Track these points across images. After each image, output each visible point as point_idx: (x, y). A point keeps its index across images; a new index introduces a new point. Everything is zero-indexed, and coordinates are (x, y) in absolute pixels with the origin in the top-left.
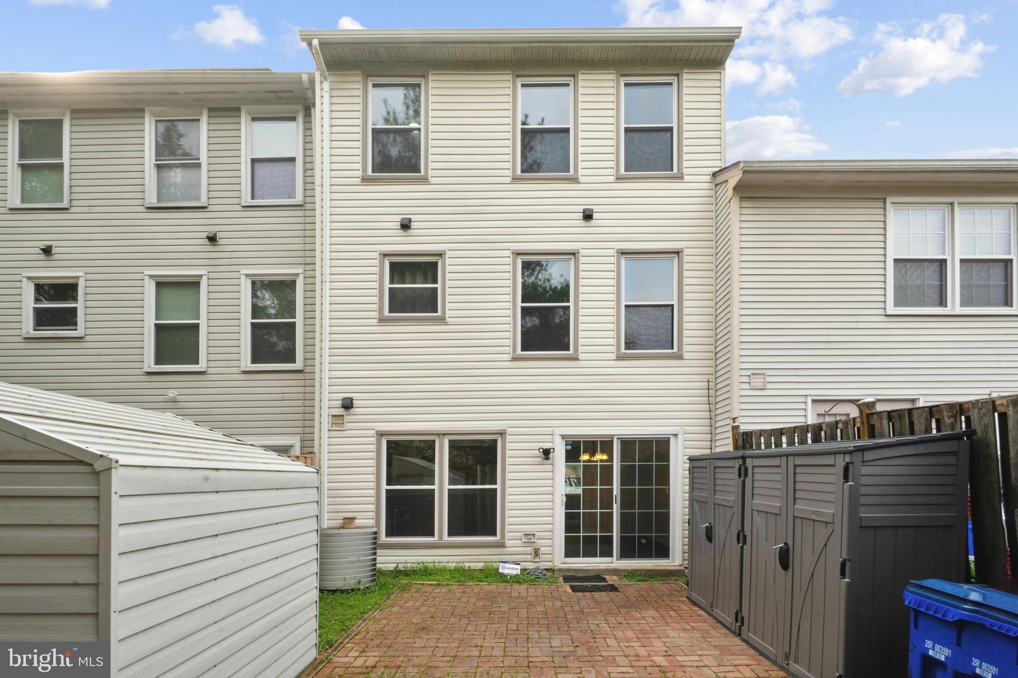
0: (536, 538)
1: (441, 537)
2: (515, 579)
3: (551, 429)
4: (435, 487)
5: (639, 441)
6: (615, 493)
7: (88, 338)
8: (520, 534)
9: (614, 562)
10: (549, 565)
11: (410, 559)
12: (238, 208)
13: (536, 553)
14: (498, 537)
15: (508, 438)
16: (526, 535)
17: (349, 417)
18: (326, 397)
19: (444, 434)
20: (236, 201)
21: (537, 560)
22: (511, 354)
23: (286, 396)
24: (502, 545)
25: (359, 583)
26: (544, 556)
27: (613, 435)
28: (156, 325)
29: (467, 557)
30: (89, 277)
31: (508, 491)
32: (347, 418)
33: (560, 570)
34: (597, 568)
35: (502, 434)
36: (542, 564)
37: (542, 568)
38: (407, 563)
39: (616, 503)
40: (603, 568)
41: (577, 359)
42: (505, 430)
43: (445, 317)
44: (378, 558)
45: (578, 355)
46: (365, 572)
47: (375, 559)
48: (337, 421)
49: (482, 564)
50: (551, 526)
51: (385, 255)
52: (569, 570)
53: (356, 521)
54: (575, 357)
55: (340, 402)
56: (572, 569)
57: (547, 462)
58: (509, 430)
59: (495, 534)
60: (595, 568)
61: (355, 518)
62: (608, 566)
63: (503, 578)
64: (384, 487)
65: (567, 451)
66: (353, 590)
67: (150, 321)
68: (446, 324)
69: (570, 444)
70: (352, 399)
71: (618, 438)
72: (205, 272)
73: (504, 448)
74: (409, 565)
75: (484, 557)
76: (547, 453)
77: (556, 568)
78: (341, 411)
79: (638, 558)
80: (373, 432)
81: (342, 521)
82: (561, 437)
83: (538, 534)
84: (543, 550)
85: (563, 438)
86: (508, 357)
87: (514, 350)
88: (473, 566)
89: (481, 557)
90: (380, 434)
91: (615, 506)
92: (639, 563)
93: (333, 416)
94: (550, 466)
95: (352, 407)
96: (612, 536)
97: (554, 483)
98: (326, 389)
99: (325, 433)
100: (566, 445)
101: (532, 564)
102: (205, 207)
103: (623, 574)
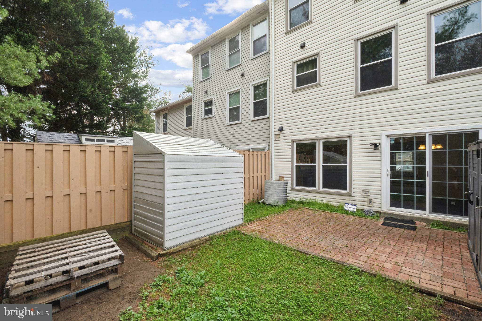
0: (370, 193)
1: (319, 188)
2: (353, 214)
3: (379, 132)
4: (316, 164)
5: (448, 135)
6: (427, 169)
7: (215, 117)
8: (360, 190)
9: (427, 214)
10: (378, 209)
11: (305, 197)
12: (250, 61)
13: (370, 201)
14: (348, 191)
15: (353, 139)
16: (364, 191)
17: (282, 135)
18: (273, 127)
19: (320, 139)
20: (249, 59)
21: (371, 206)
22: (354, 94)
23: (264, 128)
24: (350, 195)
25: (277, 203)
26: (375, 204)
27: (426, 133)
28: (229, 109)
29: (332, 199)
30: (215, 97)
31: (353, 167)
32: (281, 135)
33: (384, 213)
34: (412, 216)
35: (350, 137)
36: (374, 208)
37: (373, 210)
38: (303, 198)
39: (428, 176)
40: (417, 216)
41: (397, 89)
42: (351, 135)
43: (320, 83)
44: (288, 194)
45: (398, 87)
46: (281, 199)
47: (286, 194)
48: (277, 137)
49: (338, 204)
50: (379, 187)
51: (294, 63)
52: (390, 214)
53: (284, 178)
54: (395, 88)
55: (278, 129)
56: (392, 214)
57: (376, 151)
58: (354, 135)
59: (346, 189)
60: (410, 216)
61: (284, 177)
62: (421, 216)
63: (346, 212)
64: (295, 164)
65: (391, 144)
66: (275, 205)
67: (228, 108)
68: (321, 86)
69: (394, 140)
70: (282, 127)
71: (429, 134)
72: (241, 88)
73: (351, 144)
74: (304, 200)
75: (341, 200)
76: (376, 146)
77: (382, 212)
78: (279, 133)
79: (448, 214)
80: (290, 140)
81: (279, 178)
82: (386, 137)
83: (371, 191)
84: (374, 200)
85: (388, 137)
86: (353, 96)
87: (356, 91)
88: (334, 204)
89: (339, 200)
90: (293, 141)
91: (427, 178)
92: (449, 218)
93: (276, 135)
94: (379, 154)
95: (283, 130)
96: (426, 197)
97: (381, 163)
98: (273, 124)
99: (273, 142)
100: (390, 141)
101: (368, 207)
102: (241, 65)
103: (432, 223)
